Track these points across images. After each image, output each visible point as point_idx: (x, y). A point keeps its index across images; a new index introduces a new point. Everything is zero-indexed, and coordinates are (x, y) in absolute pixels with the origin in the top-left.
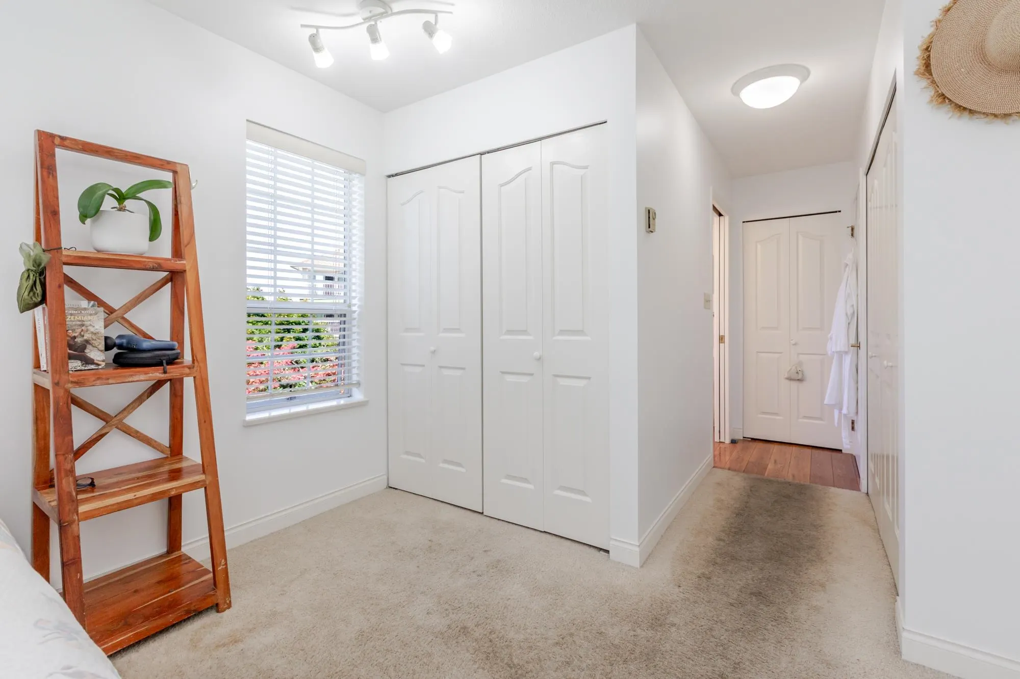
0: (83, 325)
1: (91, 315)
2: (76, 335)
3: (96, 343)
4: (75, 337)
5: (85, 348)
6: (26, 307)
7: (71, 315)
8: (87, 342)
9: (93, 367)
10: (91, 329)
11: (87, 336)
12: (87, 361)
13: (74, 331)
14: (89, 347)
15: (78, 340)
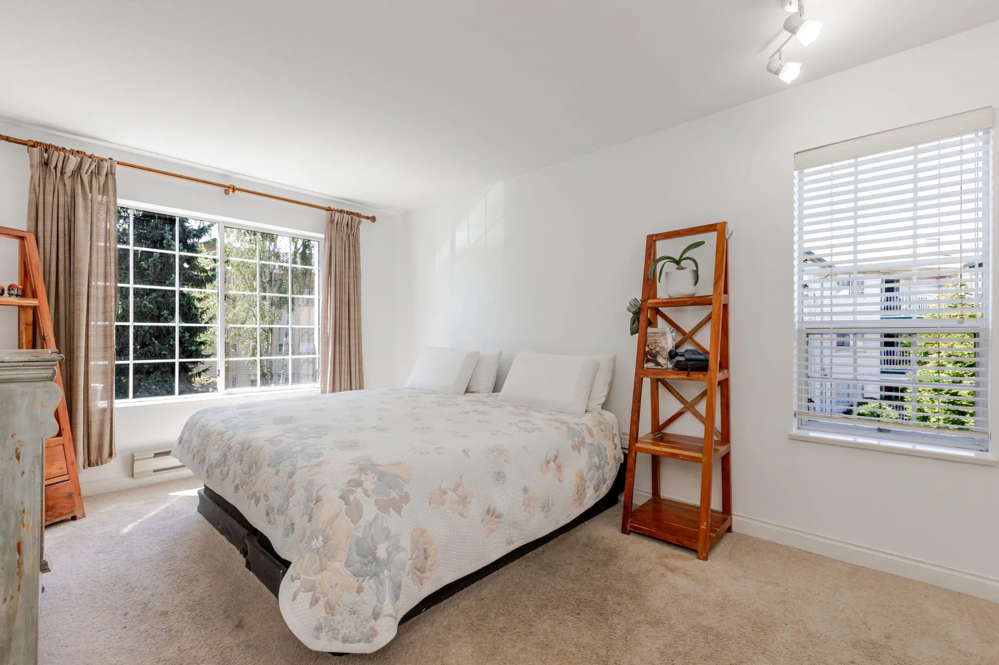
0: (656, 342)
1: (660, 336)
2: (653, 348)
3: (662, 353)
4: (652, 350)
5: (656, 356)
6: (633, 333)
7: (651, 336)
8: (657, 352)
9: (660, 367)
10: (660, 345)
11: (658, 349)
12: (658, 364)
13: (652, 346)
14: (659, 355)
15: (654, 351)
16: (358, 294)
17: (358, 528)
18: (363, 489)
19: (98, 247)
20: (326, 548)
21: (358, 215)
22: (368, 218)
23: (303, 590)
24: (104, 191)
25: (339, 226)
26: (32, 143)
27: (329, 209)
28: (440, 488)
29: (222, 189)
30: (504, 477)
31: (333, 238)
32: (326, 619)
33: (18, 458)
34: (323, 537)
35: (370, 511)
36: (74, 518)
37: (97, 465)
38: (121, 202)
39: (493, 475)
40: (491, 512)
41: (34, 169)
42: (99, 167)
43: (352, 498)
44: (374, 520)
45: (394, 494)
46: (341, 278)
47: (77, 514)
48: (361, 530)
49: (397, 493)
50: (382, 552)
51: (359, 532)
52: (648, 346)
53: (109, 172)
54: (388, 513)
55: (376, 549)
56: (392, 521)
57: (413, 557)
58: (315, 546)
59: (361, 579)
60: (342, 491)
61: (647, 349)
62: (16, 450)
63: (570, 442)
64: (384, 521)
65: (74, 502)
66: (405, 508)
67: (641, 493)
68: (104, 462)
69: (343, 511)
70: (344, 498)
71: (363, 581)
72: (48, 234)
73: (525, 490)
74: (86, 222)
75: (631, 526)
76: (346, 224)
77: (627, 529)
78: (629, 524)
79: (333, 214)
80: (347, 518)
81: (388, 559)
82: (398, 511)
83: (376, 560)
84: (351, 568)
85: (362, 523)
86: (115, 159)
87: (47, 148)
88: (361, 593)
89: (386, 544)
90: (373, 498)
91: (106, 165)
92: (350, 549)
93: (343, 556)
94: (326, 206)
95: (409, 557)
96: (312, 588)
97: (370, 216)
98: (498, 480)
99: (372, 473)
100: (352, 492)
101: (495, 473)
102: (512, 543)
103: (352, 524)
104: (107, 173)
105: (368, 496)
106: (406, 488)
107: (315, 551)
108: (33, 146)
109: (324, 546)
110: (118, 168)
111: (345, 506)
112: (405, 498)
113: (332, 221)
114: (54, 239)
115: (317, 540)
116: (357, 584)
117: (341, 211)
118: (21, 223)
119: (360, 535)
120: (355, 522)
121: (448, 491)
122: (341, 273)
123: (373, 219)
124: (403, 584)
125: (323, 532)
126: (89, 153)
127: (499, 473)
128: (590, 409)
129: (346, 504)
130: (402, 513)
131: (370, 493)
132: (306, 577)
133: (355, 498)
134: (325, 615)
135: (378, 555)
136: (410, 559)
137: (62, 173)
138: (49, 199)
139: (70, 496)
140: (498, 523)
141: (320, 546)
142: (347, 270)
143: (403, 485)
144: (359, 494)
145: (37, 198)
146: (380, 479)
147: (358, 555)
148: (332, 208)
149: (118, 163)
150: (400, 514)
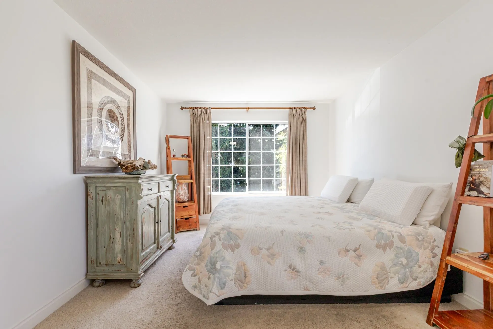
0: (480, 174)
1: (485, 168)
2: (476, 178)
3: (485, 183)
4: (475, 180)
5: (480, 185)
7: (475, 168)
8: (481, 182)
10: (484, 176)
11: (481, 179)
13: (475, 176)
14: (482, 185)
15: (477, 181)
16: (305, 148)
17: (213, 252)
18: (219, 237)
19: (207, 139)
20: (201, 256)
21: (305, 108)
22: (311, 108)
23: (189, 269)
24: (208, 119)
25: (295, 115)
26: (190, 108)
27: (290, 108)
28: (259, 246)
29: (246, 109)
30: (304, 251)
31: (292, 121)
32: (198, 284)
33: (133, 204)
34: (200, 252)
35: (219, 246)
36: (197, 230)
37: (207, 214)
38: (213, 122)
39: (298, 248)
40: (292, 268)
41: (191, 116)
42: (206, 111)
43: (213, 239)
44: (219, 251)
45: (232, 242)
46: (295, 140)
47: (197, 228)
48: (213, 253)
49: (234, 242)
50: (218, 266)
51: (212, 254)
52: (472, 176)
53: (209, 112)
54: (227, 250)
55: (216, 263)
56: (228, 255)
57: (237, 274)
58: (196, 254)
59: (210, 274)
60: (211, 235)
61: (470, 179)
62: (133, 202)
63: (376, 242)
64: (224, 253)
65: (197, 225)
66: (236, 251)
67: (471, 300)
68: (209, 213)
69: (209, 243)
70: (211, 238)
71: (210, 275)
72: (194, 137)
73: (321, 262)
74: (203, 131)
75: (434, 320)
76: (298, 113)
77: (431, 321)
78: (433, 318)
79: (292, 110)
80: (210, 247)
81: (220, 269)
82: (233, 251)
83: (215, 268)
84: (207, 268)
85: (214, 251)
86: (211, 107)
87: (193, 108)
88: (209, 280)
89: (221, 263)
90: (222, 242)
91: (208, 110)
92: (208, 260)
93: (205, 261)
94: (289, 107)
95: (234, 273)
96: (193, 270)
97: (312, 107)
98: (300, 251)
99: (226, 231)
100: (214, 236)
101: (299, 247)
102: (308, 290)
103: (211, 250)
104: (209, 113)
105: (220, 240)
106: (239, 241)
107: (196, 256)
108: (191, 109)
109: (200, 255)
110: (212, 110)
111: (210, 242)
112: (238, 246)
113: (291, 114)
114: (196, 138)
115: (198, 252)
116: (208, 275)
117: (296, 108)
118: (188, 134)
119: (212, 255)
120: (212, 249)
121: (263, 249)
122: (295, 138)
123: (314, 108)
124: (227, 283)
125: (200, 250)
126: (204, 107)
127: (302, 248)
128: (417, 222)
129: (211, 241)
130: (234, 252)
131: (221, 239)
132: (191, 265)
133: (215, 240)
134: (198, 282)
135: (216, 266)
136: (234, 274)
137: (197, 116)
138: (194, 125)
139: (196, 222)
140: (298, 275)
141: (198, 255)
142: (299, 136)
143: (238, 240)
144: (217, 239)
145: (192, 126)
146: (228, 234)
147: (210, 263)
148: (291, 107)
149: (212, 108)
150: (233, 253)
